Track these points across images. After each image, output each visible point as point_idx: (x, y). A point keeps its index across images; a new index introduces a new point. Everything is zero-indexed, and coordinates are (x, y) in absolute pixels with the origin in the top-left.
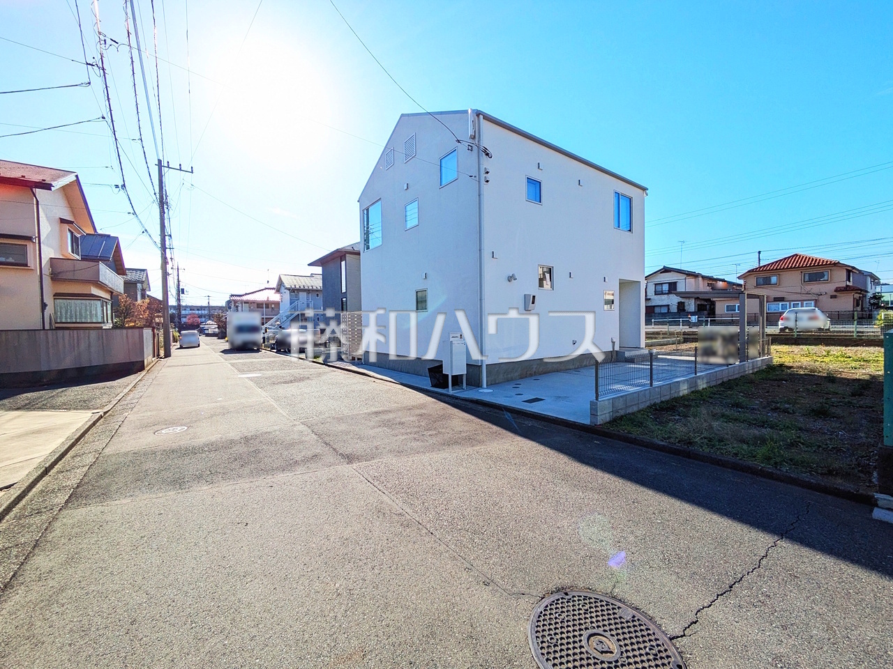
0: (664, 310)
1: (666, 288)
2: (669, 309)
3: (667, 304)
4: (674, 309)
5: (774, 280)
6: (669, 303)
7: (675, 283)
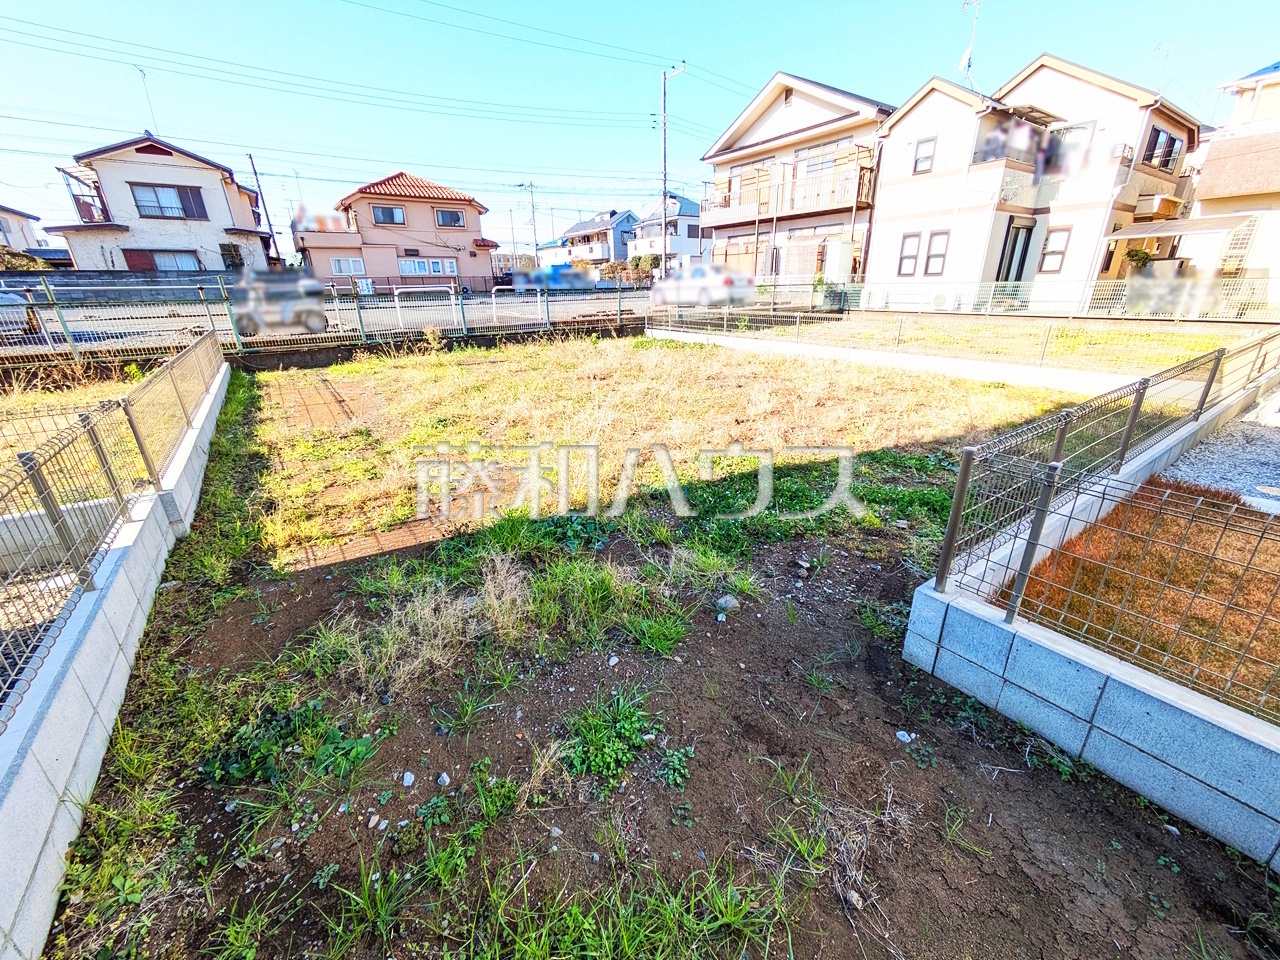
0: (188, 264)
1: (171, 201)
2: (200, 262)
3: (191, 248)
4: (215, 262)
5: (398, 215)
6: (199, 249)
7: (196, 191)
